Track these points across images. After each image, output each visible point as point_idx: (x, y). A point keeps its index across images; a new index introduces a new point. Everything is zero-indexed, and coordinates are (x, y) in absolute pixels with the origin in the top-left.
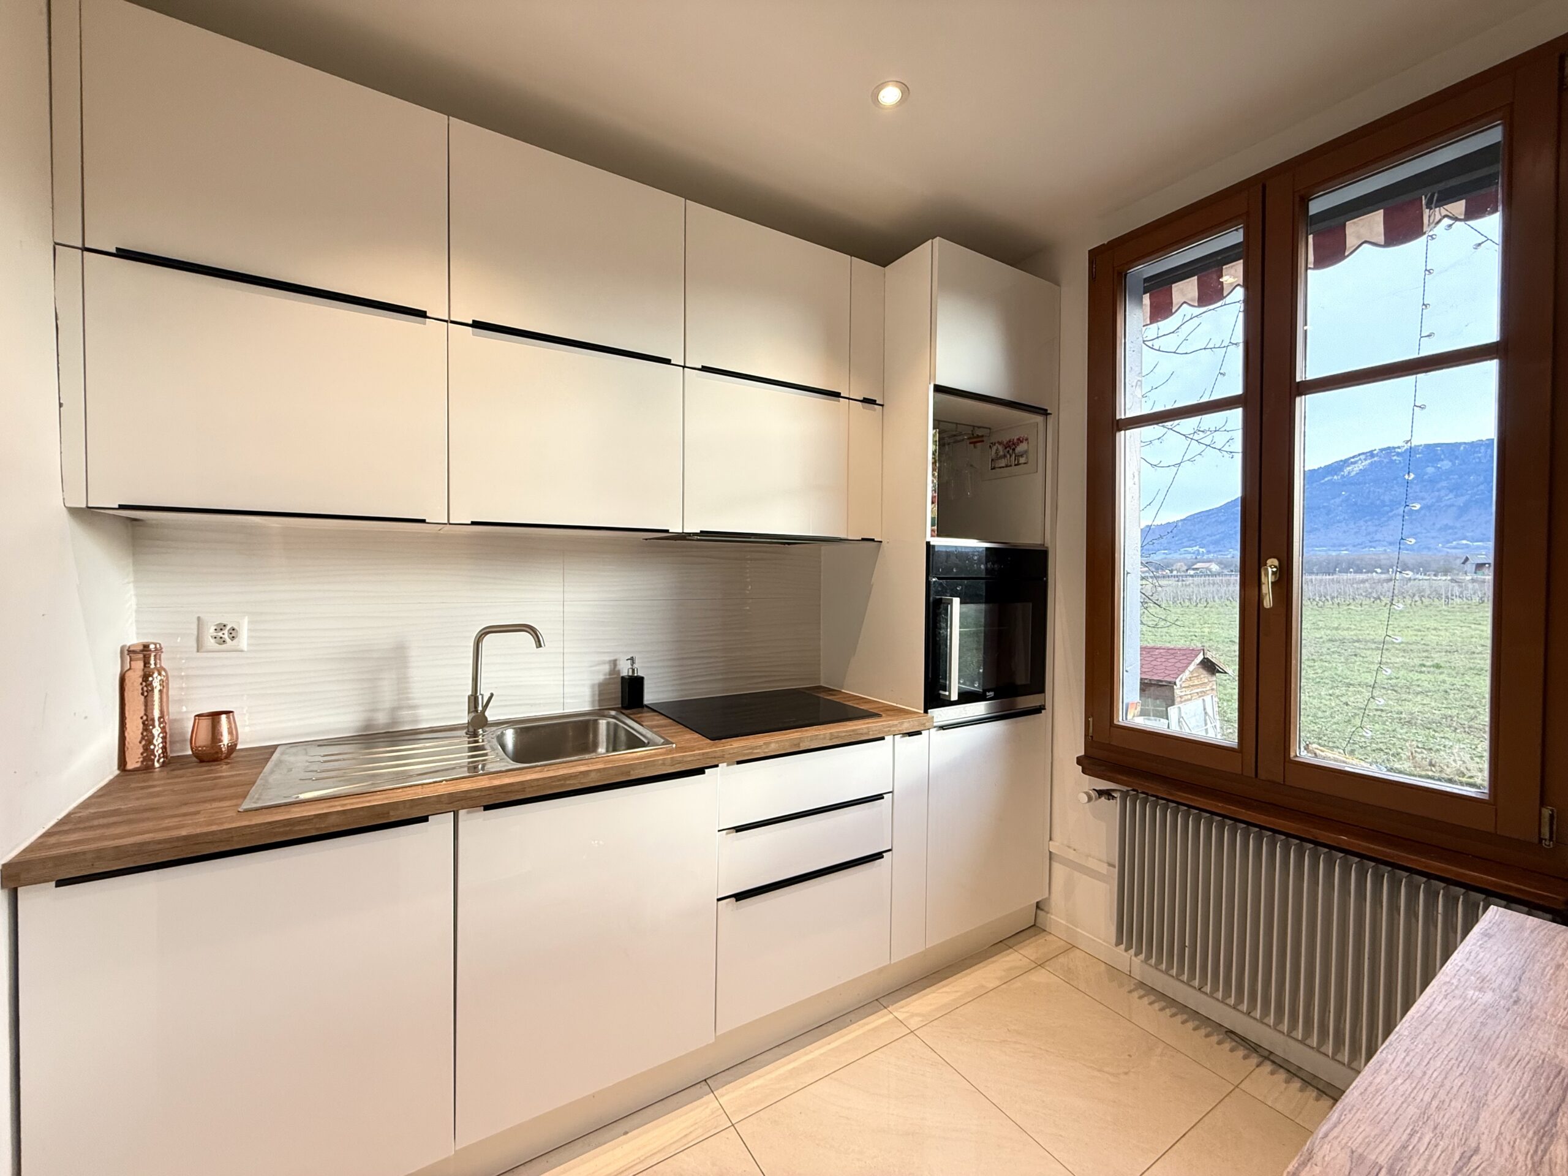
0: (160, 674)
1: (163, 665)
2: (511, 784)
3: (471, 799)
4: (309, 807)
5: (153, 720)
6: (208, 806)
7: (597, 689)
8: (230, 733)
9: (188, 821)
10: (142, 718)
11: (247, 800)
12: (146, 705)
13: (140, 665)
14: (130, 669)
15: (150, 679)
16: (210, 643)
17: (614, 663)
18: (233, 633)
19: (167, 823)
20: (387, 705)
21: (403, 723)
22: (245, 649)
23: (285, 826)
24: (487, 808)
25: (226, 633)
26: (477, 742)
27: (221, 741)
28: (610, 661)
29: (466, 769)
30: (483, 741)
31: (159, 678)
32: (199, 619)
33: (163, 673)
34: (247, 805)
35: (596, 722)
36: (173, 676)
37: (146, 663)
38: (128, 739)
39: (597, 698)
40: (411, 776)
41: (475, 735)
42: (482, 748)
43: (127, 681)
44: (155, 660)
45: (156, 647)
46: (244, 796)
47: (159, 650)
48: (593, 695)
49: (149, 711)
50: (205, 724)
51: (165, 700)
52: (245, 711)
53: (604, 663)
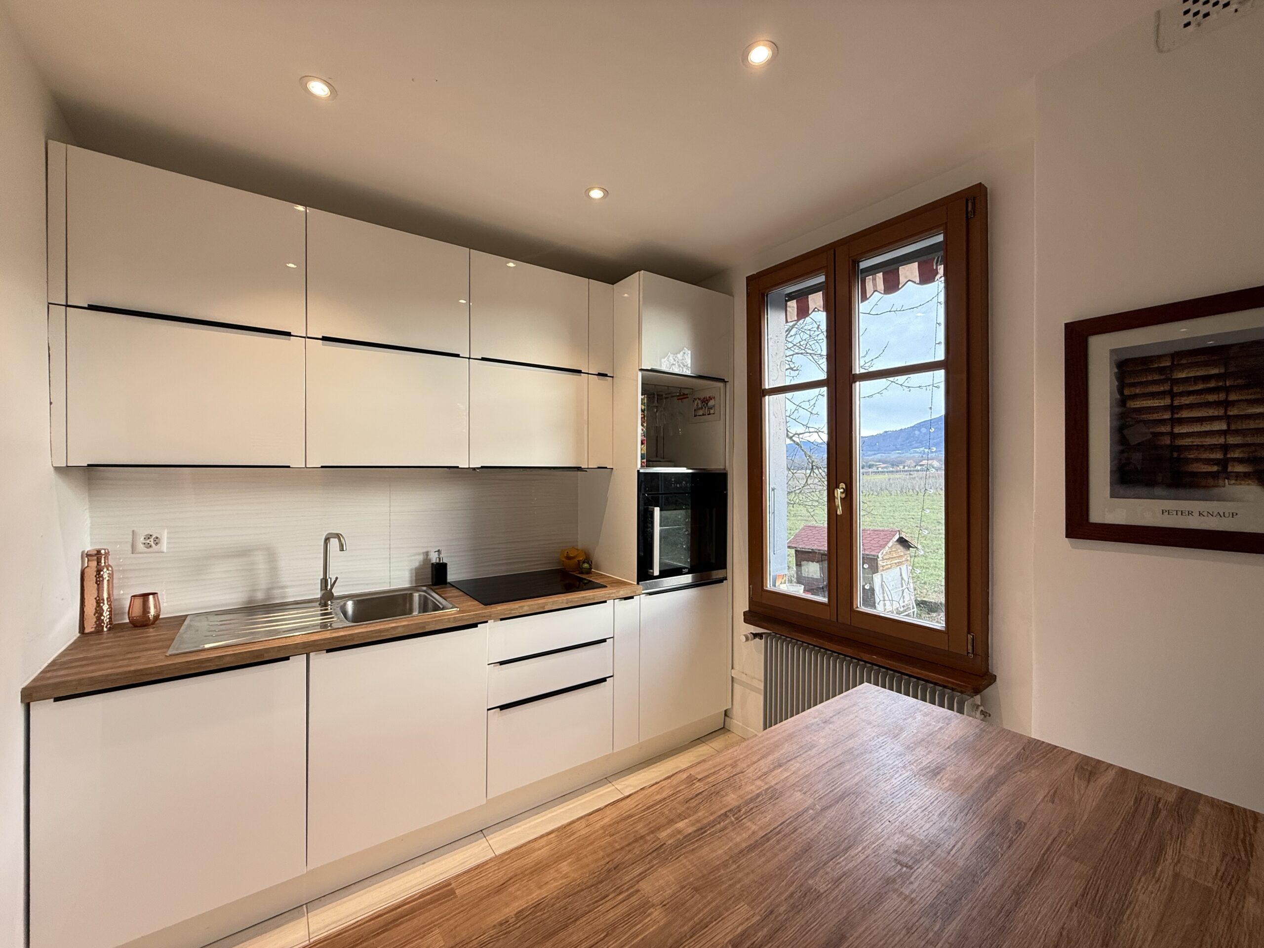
0: (108, 569)
1: (109, 563)
2: (345, 636)
3: (317, 645)
4: (211, 652)
5: (103, 600)
6: (145, 653)
7: (414, 572)
8: (155, 607)
9: (133, 661)
10: (96, 599)
11: (171, 649)
12: (98, 590)
13: (94, 564)
14: (88, 566)
15: (102, 573)
16: (141, 547)
17: (427, 553)
18: (157, 541)
19: (121, 663)
20: (263, 587)
21: (274, 598)
22: (165, 551)
23: (197, 663)
24: (328, 651)
25: (152, 541)
26: (327, 609)
27: (149, 612)
28: (423, 553)
29: (319, 627)
30: (331, 609)
31: (108, 572)
32: (133, 531)
33: (110, 569)
34: (170, 652)
35: (411, 595)
36: (116, 570)
37: (99, 562)
38: (86, 613)
39: (414, 578)
40: (279, 632)
41: (326, 605)
42: (330, 613)
43: (86, 575)
44: (105, 560)
45: (105, 552)
46: (168, 647)
47: (107, 554)
48: (411, 577)
49: (100, 594)
50: (138, 602)
51: (111, 586)
52: (164, 593)
53: (419, 554)
